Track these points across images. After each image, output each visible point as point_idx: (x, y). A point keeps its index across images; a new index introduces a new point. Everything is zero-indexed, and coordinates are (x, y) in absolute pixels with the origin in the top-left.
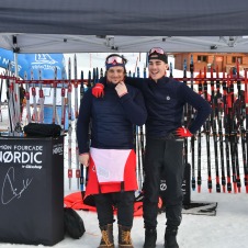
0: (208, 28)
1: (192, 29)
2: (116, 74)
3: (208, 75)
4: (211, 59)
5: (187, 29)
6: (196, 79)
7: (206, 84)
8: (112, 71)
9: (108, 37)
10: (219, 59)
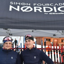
0: (53, 26)
1: (46, 27)
2: (9, 45)
3: (53, 47)
4: (52, 40)
5: (44, 27)
6: (47, 49)
7: (51, 51)
8: (7, 44)
9: (8, 29)
10: (56, 40)
